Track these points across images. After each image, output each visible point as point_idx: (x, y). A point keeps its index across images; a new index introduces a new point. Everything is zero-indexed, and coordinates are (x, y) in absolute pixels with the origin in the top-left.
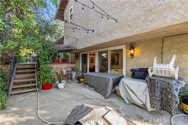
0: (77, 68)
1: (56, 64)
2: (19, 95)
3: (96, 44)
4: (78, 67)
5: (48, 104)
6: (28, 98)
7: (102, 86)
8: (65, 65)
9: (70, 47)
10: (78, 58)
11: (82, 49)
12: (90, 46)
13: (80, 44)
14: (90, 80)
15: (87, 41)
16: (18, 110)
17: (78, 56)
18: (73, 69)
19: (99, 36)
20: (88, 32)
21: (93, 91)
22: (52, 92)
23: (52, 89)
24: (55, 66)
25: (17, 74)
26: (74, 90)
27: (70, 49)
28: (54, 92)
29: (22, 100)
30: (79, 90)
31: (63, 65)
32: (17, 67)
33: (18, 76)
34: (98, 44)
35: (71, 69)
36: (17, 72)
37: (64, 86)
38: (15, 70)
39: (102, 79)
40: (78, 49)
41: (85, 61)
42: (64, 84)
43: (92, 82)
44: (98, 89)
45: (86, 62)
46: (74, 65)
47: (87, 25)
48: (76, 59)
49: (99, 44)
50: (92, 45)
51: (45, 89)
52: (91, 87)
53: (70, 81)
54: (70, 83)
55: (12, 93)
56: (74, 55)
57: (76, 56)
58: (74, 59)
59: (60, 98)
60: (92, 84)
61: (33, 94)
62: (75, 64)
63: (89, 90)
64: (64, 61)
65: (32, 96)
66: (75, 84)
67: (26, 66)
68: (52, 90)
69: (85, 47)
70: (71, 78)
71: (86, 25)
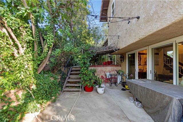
0: (122, 72)
1: (101, 67)
2: (68, 92)
3: (144, 37)
4: (124, 70)
5: (81, 109)
6: (71, 97)
7: (155, 107)
8: (109, 68)
9: (111, 48)
10: (124, 59)
11: (125, 47)
12: (135, 41)
13: (123, 41)
14: (135, 90)
15: (130, 36)
16: (60, 107)
17: (123, 57)
18: (118, 73)
19: (149, 22)
20: (130, 22)
21: (139, 108)
22: (91, 96)
23: (92, 92)
24: (99, 69)
25: (71, 74)
26: (112, 99)
27: (111, 50)
28: (92, 96)
29: (67, 98)
30: (120, 101)
31: (107, 67)
32: (72, 69)
33: (72, 76)
34: (147, 35)
35: (116, 73)
36: (71, 73)
37: (103, 91)
38: (70, 71)
39: (155, 95)
40: (121, 48)
41: (132, 63)
42: (103, 89)
43: (137, 94)
44: (148, 108)
45: (134, 65)
46: (119, 68)
47: (131, 13)
48: (121, 61)
49: (149, 36)
50: (137, 40)
51: (87, 91)
52: (137, 100)
53: (114, 86)
54: (112, 88)
55: (64, 90)
56: (120, 56)
57: (121, 57)
58: (120, 60)
59: (94, 105)
60: (139, 97)
61: (77, 93)
62: (120, 66)
63: (133, 104)
64: (110, 63)
65: (75, 96)
66: (117, 90)
67: (77, 68)
68: (92, 94)
69: (128, 45)
70: (115, 83)
71: (128, 14)
